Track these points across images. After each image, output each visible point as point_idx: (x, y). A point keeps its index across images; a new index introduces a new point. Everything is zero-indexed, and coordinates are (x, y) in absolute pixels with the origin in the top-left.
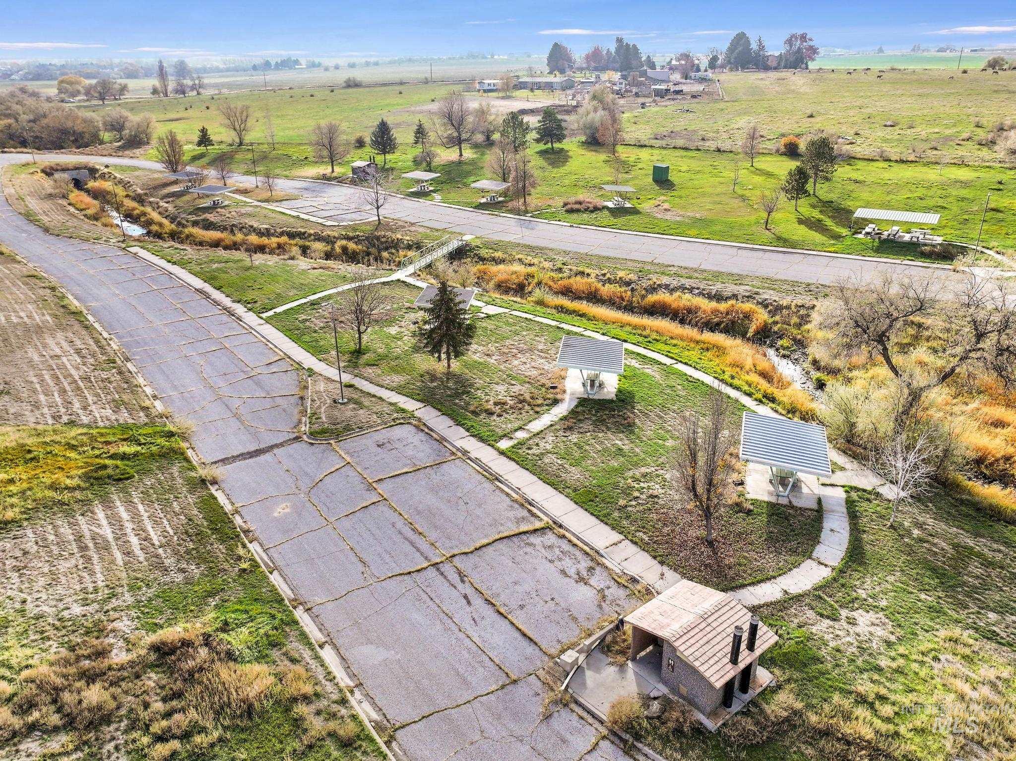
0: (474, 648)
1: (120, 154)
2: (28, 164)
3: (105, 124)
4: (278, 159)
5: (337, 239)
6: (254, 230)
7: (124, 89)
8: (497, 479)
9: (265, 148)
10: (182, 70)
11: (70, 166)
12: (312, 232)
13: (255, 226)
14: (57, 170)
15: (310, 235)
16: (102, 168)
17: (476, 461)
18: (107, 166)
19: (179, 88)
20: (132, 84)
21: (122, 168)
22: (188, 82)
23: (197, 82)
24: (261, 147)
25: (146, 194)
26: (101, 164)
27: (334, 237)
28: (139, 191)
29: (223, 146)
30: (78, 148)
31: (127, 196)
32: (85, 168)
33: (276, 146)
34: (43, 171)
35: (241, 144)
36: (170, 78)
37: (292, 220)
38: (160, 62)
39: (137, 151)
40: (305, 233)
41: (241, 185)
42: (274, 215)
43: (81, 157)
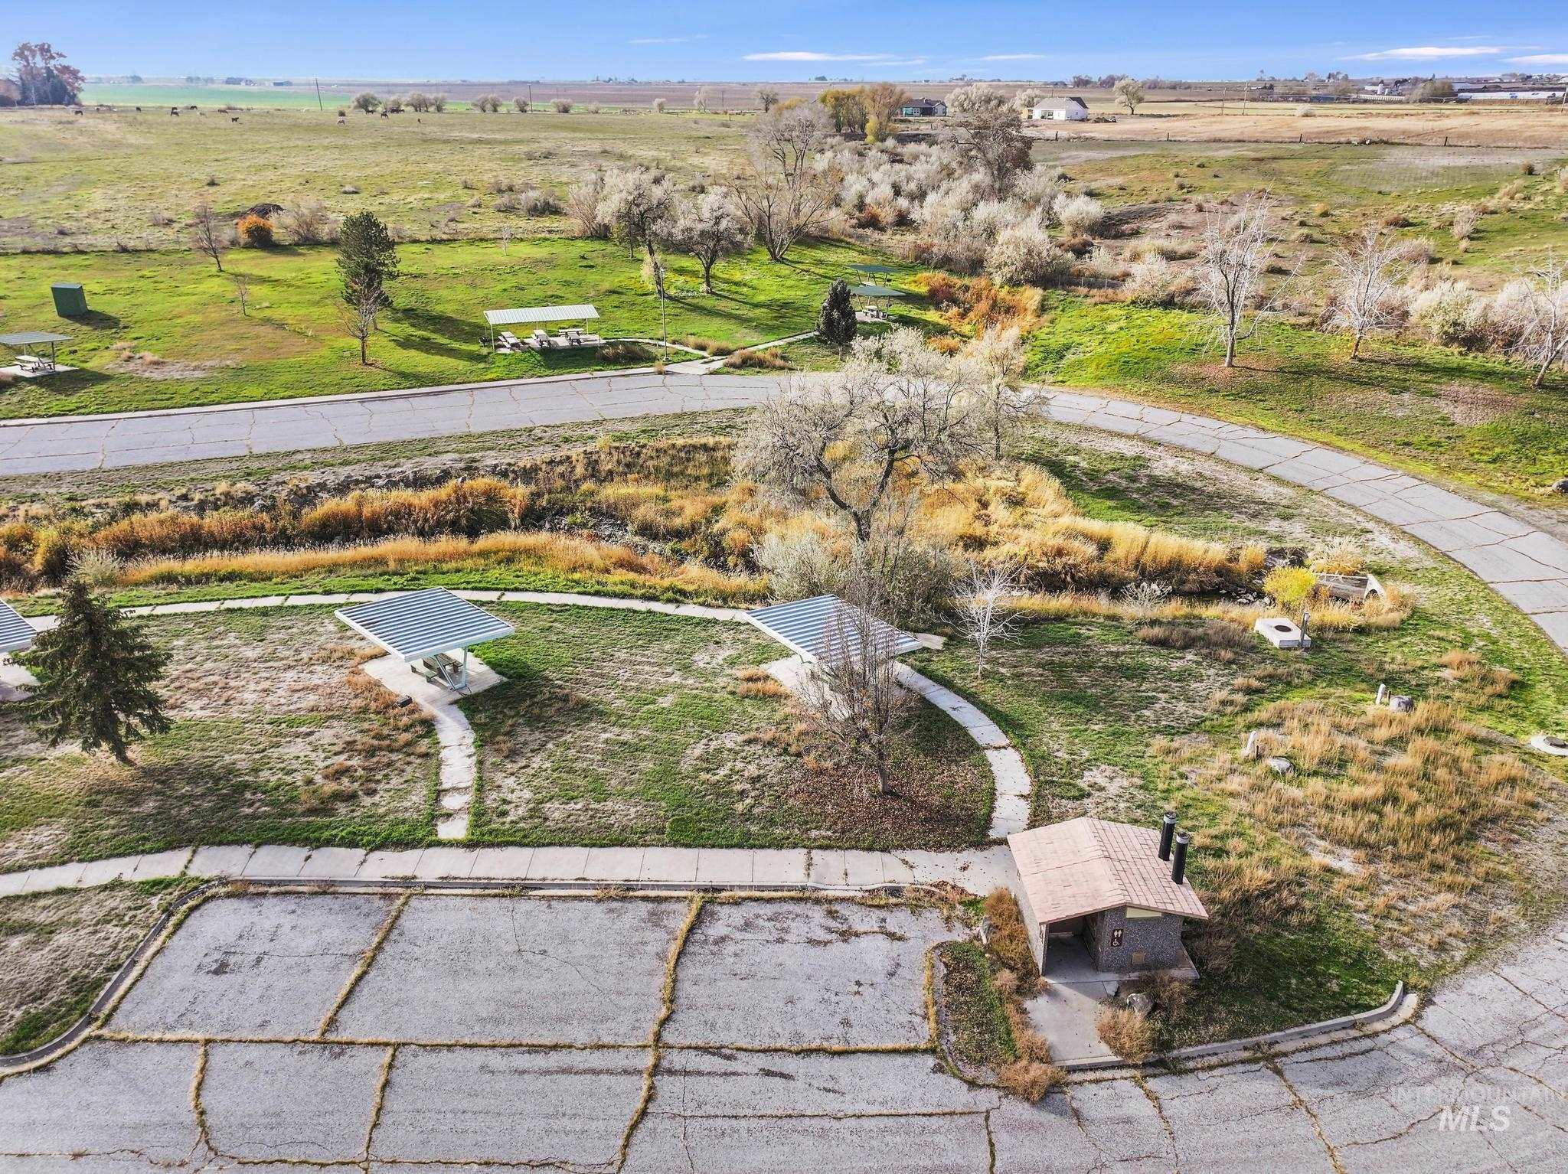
0: (890, 1122)
8: (526, 887)
17: (446, 882)
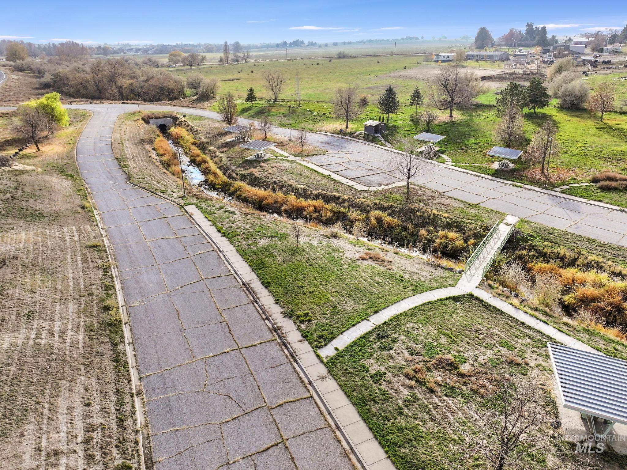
1: (194, 106)
2: (135, 113)
3: (188, 83)
4: (303, 113)
5: (371, 208)
6: (293, 190)
7: (204, 59)
9: (292, 104)
10: (237, 47)
11: (161, 115)
12: (346, 197)
13: (294, 185)
14: (152, 118)
15: (345, 201)
16: (181, 117)
18: (184, 116)
19: (235, 58)
20: (209, 56)
21: (195, 118)
22: (241, 55)
23: (246, 54)
24: (290, 103)
25: (207, 142)
26: (180, 114)
27: (368, 206)
28: (204, 140)
29: (263, 102)
30: (169, 100)
31: (194, 143)
32: (170, 117)
33: (301, 103)
34: (143, 119)
35: (275, 100)
36: (231, 52)
37: (325, 180)
38: (226, 43)
39: (206, 104)
40: (339, 198)
41: (278, 137)
42: (307, 173)
43: (170, 107)
